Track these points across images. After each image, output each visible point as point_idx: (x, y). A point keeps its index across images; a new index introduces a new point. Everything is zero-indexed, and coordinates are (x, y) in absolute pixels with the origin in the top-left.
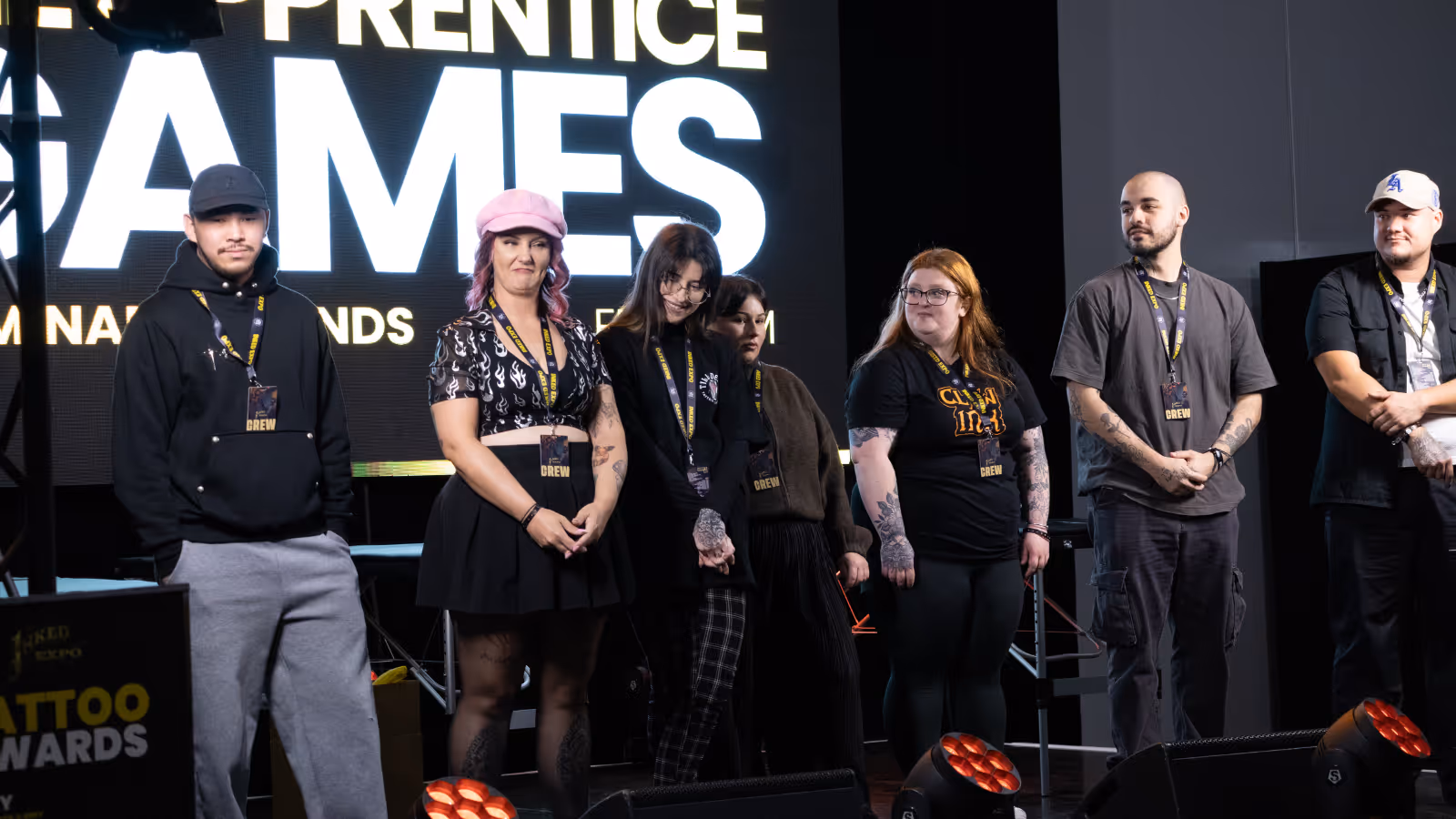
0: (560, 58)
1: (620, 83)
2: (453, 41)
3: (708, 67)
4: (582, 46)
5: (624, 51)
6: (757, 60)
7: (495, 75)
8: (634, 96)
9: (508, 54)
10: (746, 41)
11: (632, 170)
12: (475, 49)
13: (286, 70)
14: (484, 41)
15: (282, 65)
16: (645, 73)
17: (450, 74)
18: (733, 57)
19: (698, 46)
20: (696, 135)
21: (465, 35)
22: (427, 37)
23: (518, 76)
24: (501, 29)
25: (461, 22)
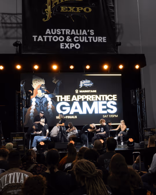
0: (102, 100)
1: (106, 102)
2: (94, 100)
3: (112, 100)
4: (103, 99)
5: (106, 100)
6: (116, 100)
7: (97, 102)
8: (107, 102)
9: (98, 100)
10: (115, 99)
11: (107, 107)
13: (83, 103)
14: (96, 100)
15: (83, 102)
16: (108, 101)
17: (94, 102)
18: (114, 99)
19: (112, 99)
20: (112, 104)
22: (93, 100)
23: (99, 102)
24: (98, 99)
25: (95, 99)
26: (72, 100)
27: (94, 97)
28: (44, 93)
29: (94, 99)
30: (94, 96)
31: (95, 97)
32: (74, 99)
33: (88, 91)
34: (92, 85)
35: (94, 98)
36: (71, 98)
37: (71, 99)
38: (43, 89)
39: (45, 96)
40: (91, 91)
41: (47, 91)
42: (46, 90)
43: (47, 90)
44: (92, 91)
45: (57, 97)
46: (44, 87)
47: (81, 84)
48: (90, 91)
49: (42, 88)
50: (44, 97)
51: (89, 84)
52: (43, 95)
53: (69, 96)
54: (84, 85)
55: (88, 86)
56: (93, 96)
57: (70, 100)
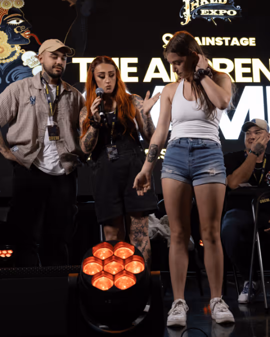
2: (248, 80)
7: (261, 88)
9: (265, 82)
12: (254, 81)
14: (257, 79)
17: (246, 88)
21: (251, 78)
22: (240, 79)
23: (268, 88)
24: (262, 75)
25: (250, 75)
26: (147, 79)
27: (244, 65)
28: (17, 47)
29: (245, 75)
30: (247, 61)
31: (250, 66)
32: (157, 76)
33: (218, 41)
34: (235, 13)
35: (248, 70)
36: (142, 68)
37: (141, 73)
38: (14, 26)
39: (24, 58)
40: (230, 42)
41: (31, 38)
42: (27, 34)
43: (32, 31)
44: (235, 42)
45: (78, 65)
46: (21, 21)
47: (187, 8)
48: (227, 39)
49: (14, 22)
50: (19, 62)
51: (221, 12)
52: (13, 54)
53: (135, 60)
54: (199, 12)
55: (218, 19)
56: (239, 61)
57: (135, 79)
